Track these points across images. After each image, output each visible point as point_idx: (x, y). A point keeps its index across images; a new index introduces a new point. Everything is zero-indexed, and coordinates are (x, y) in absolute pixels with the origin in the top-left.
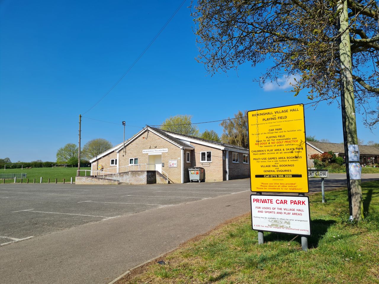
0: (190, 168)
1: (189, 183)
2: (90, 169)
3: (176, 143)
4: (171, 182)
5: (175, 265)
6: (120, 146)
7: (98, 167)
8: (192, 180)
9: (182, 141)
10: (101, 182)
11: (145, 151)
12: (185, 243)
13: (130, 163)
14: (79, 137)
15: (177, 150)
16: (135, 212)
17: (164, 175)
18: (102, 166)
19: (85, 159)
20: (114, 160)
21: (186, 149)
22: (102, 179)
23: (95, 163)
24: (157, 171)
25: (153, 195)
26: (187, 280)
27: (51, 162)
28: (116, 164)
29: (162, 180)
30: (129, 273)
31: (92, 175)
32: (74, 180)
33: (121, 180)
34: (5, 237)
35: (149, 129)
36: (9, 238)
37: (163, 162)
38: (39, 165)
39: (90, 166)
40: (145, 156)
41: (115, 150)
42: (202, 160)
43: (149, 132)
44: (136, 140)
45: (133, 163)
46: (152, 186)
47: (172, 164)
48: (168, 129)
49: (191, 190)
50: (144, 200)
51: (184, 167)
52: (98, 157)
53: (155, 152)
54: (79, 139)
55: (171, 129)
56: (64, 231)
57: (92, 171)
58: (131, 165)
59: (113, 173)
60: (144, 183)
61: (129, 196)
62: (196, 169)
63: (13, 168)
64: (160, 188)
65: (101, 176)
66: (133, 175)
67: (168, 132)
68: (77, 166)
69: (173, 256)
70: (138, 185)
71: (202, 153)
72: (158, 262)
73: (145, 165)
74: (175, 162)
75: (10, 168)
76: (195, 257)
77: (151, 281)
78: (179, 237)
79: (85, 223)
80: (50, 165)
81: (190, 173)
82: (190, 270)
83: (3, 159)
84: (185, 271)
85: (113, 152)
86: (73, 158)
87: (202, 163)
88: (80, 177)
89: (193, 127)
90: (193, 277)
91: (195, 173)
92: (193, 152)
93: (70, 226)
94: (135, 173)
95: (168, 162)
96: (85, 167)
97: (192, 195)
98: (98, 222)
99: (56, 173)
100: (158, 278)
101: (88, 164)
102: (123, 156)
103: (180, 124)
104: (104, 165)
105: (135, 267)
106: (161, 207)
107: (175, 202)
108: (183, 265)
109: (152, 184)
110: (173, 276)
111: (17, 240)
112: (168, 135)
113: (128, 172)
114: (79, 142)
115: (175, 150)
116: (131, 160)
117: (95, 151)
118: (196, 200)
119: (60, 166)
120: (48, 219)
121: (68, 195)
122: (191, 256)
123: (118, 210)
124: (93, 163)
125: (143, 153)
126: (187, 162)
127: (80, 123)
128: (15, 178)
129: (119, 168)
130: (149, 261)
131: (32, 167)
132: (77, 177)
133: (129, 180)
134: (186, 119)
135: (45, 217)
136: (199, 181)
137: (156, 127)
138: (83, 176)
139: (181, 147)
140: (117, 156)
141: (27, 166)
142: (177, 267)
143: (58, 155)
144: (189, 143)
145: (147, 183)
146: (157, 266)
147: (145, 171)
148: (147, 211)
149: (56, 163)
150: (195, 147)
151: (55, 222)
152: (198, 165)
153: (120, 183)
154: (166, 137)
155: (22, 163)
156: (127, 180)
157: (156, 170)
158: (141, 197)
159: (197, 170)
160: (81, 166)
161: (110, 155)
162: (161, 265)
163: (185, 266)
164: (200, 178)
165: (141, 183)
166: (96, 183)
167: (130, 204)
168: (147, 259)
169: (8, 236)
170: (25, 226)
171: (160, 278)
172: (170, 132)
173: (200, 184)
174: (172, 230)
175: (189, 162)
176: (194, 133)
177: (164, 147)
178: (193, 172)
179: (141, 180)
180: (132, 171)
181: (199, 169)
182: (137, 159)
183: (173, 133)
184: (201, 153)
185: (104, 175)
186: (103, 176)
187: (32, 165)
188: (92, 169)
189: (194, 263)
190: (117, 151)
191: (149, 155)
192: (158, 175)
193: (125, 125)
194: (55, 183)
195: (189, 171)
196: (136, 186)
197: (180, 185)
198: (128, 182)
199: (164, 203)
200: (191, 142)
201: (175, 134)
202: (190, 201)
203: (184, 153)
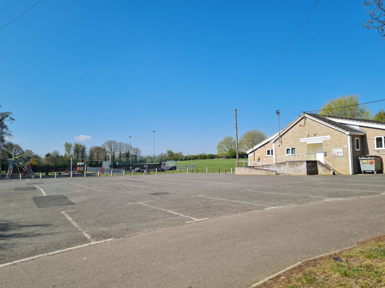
0: (361, 157)
1: (361, 174)
2: (248, 160)
3: (340, 129)
4: (336, 173)
5: (356, 264)
6: (276, 136)
7: (255, 158)
8: (364, 171)
9: (348, 126)
10: (258, 173)
11: (302, 140)
12: (364, 242)
13: (287, 153)
14: (236, 129)
15: (342, 136)
16: (298, 203)
17: (327, 166)
18: (259, 157)
19: (242, 150)
20: (269, 151)
21: (354, 135)
22: (259, 169)
23: (251, 154)
24: (319, 161)
25: (316, 186)
26: (374, 284)
27: (213, 155)
28: (272, 154)
29: (325, 171)
30: (301, 264)
31: (249, 166)
32: (234, 171)
33: (278, 170)
34: (188, 217)
35: (306, 115)
36: (190, 218)
37: (325, 151)
38: (204, 157)
39: (247, 157)
40: (303, 145)
41: (270, 141)
42: (377, 147)
43: (307, 119)
44: (292, 129)
45: (290, 153)
46: (313, 178)
47: (336, 153)
48: (329, 113)
49: (365, 183)
50: (306, 192)
51: (353, 156)
52: (254, 148)
53: (314, 140)
54: (236, 132)
55: (333, 113)
56: (232, 216)
57: (249, 162)
58: (288, 155)
59: (270, 164)
60: (304, 174)
61: (289, 187)
62: (369, 158)
63: (185, 160)
64: (322, 179)
65: (258, 166)
66: (291, 166)
67: (329, 116)
68: (235, 157)
69: (351, 254)
70: (298, 176)
71: (377, 139)
72: (333, 259)
73: (304, 155)
74: (341, 150)
75: (183, 160)
76: (381, 259)
77: (328, 276)
78: (355, 235)
79: (249, 210)
80: (213, 157)
81: (361, 163)
82: (376, 273)
83: (178, 153)
84: (370, 273)
85: (269, 142)
86: (231, 150)
87: (377, 151)
88: (239, 168)
89: (361, 108)
90: (381, 281)
91: (369, 162)
92: (363, 138)
93: (237, 212)
94: (293, 163)
95: (331, 151)
96: (242, 158)
97: (366, 188)
98: (261, 211)
99: (218, 164)
100: (336, 275)
101: (245, 156)
102: (279, 146)
103: (344, 106)
104: (260, 155)
105: (308, 260)
106: (328, 200)
107: (345, 196)
108: (365, 266)
109: (313, 175)
110: (355, 276)
111: (197, 220)
112: (330, 121)
113: (286, 162)
114: (236, 134)
115: (340, 136)
116: (287, 150)
117: (250, 143)
118: (373, 194)
119: (220, 157)
120: (218, 204)
121: (230, 184)
122: (376, 257)
123: (280, 200)
124: (250, 154)
125: (301, 141)
126: (357, 150)
127: (236, 117)
128: (188, 168)
129: (275, 158)
130: (322, 255)
131: (199, 159)
132: (237, 167)
133: (287, 171)
134: (351, 100)
135: (215, 202)
136: (375, 172)
137: (313, 113)
138: (242, 166)
139: (348, 133)
140: (273, 147)
141: (195, 158)
142: (357, 267)
143: (218, 147)
144: (358, 128)
145: (308, 174)
146: (332, 262)
147: (304, 161)
148: (311, 203)
149: (218, 155)
150: (366, 131)
151: (223, 207)
152: (371, 153)
153: (278, 174)
154: (327, 122)
155: (191, 156)
156: (284, 170)
157: (317, 160)
158: (303, 188)
159: (371, 159)
160: (239, 158)
161: (266, 145)
162: (338, 262)
163: (368, 267)
164: (375, 169)
165: (300, 174)
166: (254, 174)
167: (292, 195)
168: (319, 253)
169: (190, 216)
170: (201, 209)
171: (338, 275)
172: (332, 117)
173: (376, 176)
174: (345, 226)
175: (359, 150)
176: (364, 115)
177: (326, 134)
178: (366, 161)
179: (301, 171)
180: (290, 162)
181: (373, 158)
182: (294, 148)
183: (335, 117)
184: (375, 139)
185: (262, 166)
186: (260, 166)
187: (199, 158)
188: (249, 160)
189: (381, 265)
190: (273, 141)
191: (308, 144)
192: (320, 165)
193: (279, 114)
194: (218, 173)
195: (360, 161)
196: (295, 176)
197: (348, 176)
198: (286, 172)
199: (331, 195)
200: (360, 126)
201: (339, 118)
202: (365, 196)
203: (352, 140)
